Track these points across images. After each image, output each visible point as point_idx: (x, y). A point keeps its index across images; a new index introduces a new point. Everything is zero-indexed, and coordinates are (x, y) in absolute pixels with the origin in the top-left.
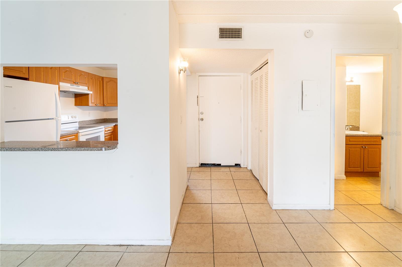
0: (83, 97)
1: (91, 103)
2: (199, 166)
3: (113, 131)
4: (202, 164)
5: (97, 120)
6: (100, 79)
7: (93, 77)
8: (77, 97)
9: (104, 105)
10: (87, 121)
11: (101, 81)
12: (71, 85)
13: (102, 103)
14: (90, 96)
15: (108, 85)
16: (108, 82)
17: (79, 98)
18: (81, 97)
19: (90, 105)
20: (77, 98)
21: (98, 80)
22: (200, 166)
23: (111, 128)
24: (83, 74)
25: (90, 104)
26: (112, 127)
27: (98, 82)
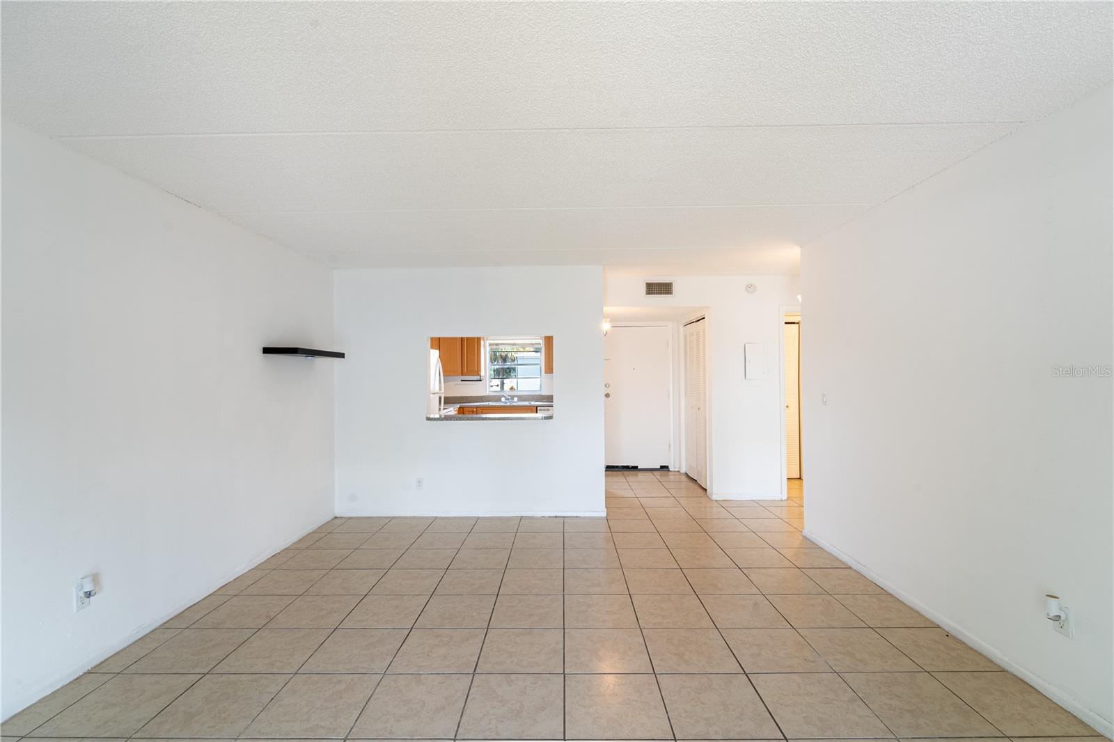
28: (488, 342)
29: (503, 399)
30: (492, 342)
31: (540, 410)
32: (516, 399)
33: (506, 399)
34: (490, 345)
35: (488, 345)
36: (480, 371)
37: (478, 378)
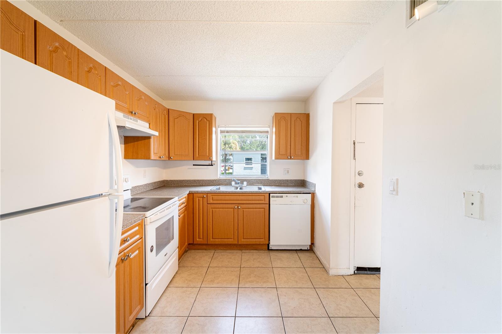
0: (140, 142)
1: (154, 153)
2: (353, 273)
3: (187, 203)
4: (359, 269)
5: (155, 183)
6: (165, 112)
7: (156, 106)
8: (128, 143)
9: (169, 158)
10: (142, 186)
11: (166, 116)
12: (124, 116)
13: (167, 155)
14: (152, 140)
15: (175, 123)
16: (176, 118)
17: (132, 144)
18: (136, 143)
19: (152, 158)
20: (130, 144)
21: (163, 113)
22: (356, 272)
23: (185, 199)
24: (143, 97)
25: (153, 156)
26: (186, 197)
27: (163, 116)
28: (219, 129)
29: (233, 183)
30: (223, 129)
31: (273, 197)
32: (245, 183)
33: (236, 183)
34: (222, 132)
35: (219, 132)
36: (212, 156)
37: (210, 162)
